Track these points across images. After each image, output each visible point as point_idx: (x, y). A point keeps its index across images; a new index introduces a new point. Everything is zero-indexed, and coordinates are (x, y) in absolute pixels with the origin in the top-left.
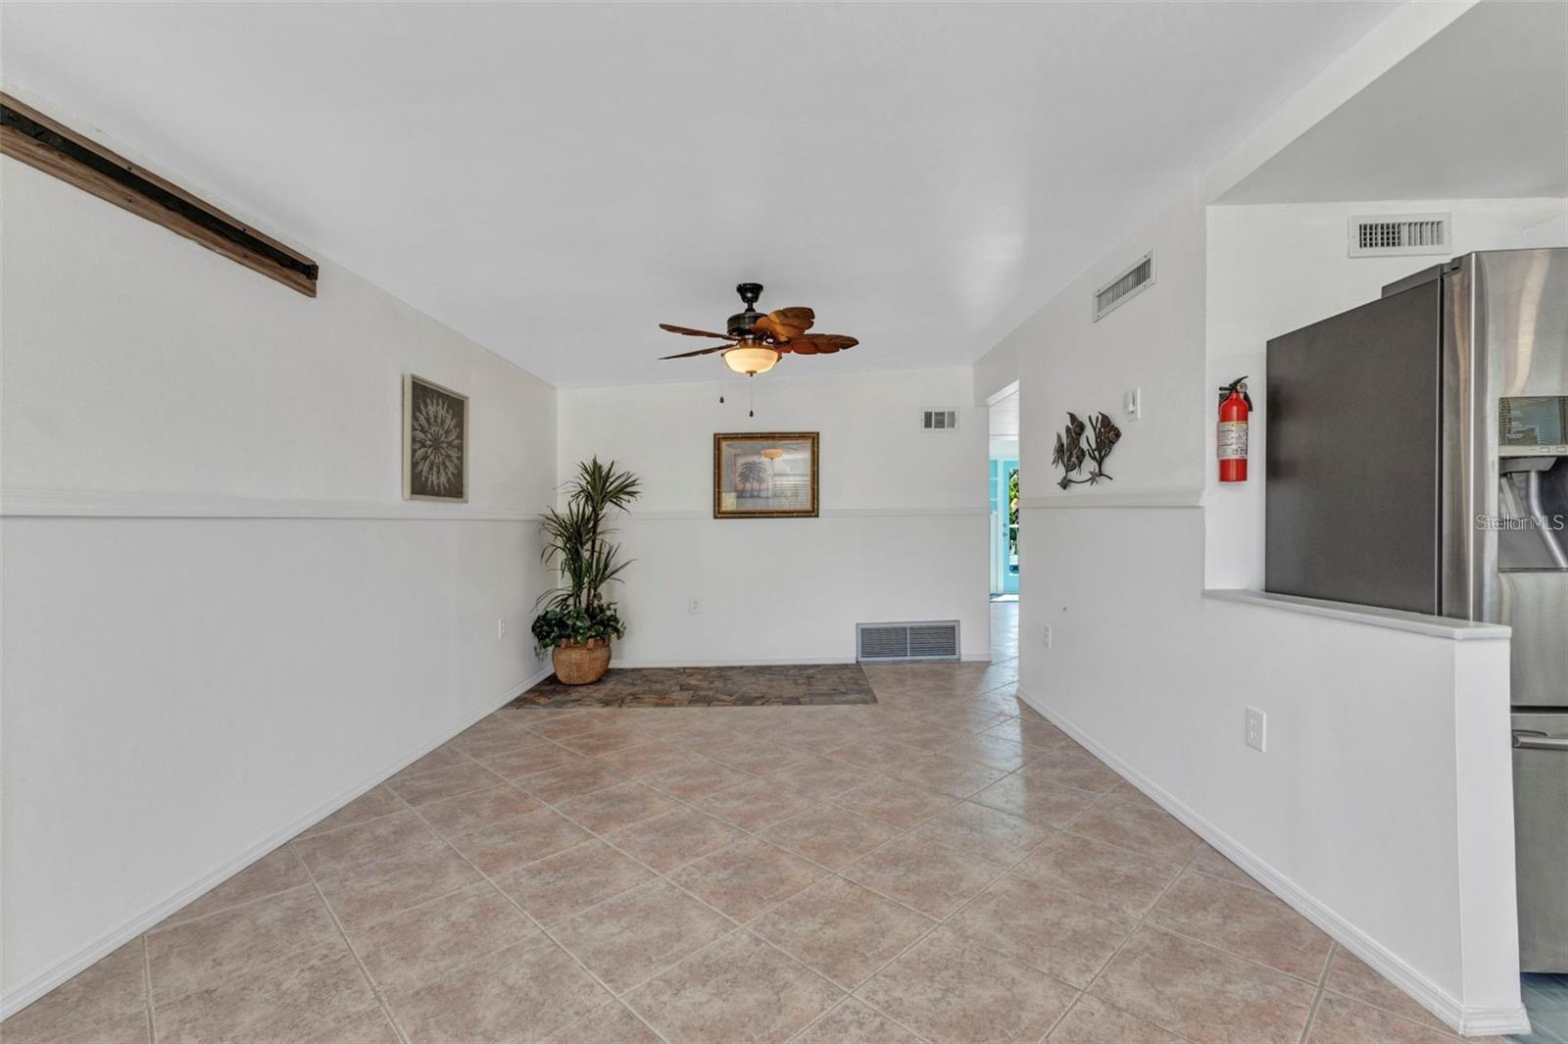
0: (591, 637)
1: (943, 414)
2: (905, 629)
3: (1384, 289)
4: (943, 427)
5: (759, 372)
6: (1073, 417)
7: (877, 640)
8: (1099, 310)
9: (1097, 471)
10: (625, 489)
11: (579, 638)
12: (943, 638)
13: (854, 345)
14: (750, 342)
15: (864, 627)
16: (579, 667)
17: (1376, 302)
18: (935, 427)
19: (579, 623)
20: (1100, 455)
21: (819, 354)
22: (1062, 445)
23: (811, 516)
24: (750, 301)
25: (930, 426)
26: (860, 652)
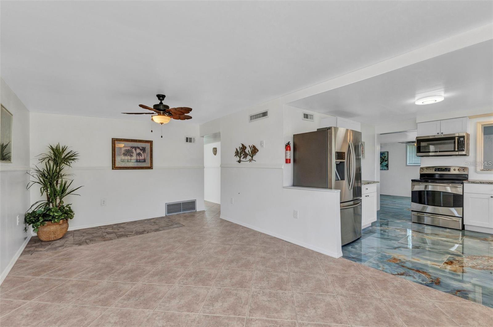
0: (62, 219)
1: (191, 138)
2: (181, 203)
3: (317, 129)
4: (191, 142)
5: (164, 123)
6: (243, 145)
7: (172, 208)
8: (251, 120)
9: (251, 159)
10: (70, 158)
11: (56, 220)
12: (191, 205)
13: (190, 119)
14: (162, 114)
15: (168, 204)
16: (54, 233)
17: (315, 132)
18: (189, 142)
19: (56, 214)
20: (252, 155)
21: (179, 120)
22: (238, 152)
23: (150, 169)
24: (161, 100)
25: (188, 142)
26: (167, 212)
